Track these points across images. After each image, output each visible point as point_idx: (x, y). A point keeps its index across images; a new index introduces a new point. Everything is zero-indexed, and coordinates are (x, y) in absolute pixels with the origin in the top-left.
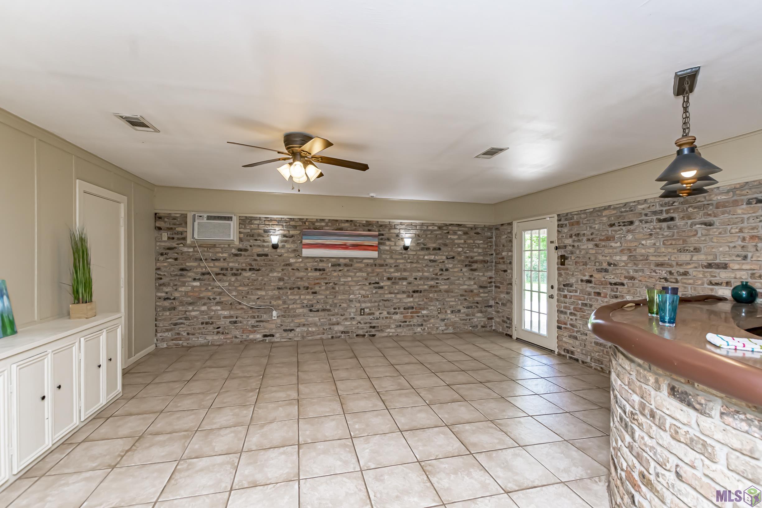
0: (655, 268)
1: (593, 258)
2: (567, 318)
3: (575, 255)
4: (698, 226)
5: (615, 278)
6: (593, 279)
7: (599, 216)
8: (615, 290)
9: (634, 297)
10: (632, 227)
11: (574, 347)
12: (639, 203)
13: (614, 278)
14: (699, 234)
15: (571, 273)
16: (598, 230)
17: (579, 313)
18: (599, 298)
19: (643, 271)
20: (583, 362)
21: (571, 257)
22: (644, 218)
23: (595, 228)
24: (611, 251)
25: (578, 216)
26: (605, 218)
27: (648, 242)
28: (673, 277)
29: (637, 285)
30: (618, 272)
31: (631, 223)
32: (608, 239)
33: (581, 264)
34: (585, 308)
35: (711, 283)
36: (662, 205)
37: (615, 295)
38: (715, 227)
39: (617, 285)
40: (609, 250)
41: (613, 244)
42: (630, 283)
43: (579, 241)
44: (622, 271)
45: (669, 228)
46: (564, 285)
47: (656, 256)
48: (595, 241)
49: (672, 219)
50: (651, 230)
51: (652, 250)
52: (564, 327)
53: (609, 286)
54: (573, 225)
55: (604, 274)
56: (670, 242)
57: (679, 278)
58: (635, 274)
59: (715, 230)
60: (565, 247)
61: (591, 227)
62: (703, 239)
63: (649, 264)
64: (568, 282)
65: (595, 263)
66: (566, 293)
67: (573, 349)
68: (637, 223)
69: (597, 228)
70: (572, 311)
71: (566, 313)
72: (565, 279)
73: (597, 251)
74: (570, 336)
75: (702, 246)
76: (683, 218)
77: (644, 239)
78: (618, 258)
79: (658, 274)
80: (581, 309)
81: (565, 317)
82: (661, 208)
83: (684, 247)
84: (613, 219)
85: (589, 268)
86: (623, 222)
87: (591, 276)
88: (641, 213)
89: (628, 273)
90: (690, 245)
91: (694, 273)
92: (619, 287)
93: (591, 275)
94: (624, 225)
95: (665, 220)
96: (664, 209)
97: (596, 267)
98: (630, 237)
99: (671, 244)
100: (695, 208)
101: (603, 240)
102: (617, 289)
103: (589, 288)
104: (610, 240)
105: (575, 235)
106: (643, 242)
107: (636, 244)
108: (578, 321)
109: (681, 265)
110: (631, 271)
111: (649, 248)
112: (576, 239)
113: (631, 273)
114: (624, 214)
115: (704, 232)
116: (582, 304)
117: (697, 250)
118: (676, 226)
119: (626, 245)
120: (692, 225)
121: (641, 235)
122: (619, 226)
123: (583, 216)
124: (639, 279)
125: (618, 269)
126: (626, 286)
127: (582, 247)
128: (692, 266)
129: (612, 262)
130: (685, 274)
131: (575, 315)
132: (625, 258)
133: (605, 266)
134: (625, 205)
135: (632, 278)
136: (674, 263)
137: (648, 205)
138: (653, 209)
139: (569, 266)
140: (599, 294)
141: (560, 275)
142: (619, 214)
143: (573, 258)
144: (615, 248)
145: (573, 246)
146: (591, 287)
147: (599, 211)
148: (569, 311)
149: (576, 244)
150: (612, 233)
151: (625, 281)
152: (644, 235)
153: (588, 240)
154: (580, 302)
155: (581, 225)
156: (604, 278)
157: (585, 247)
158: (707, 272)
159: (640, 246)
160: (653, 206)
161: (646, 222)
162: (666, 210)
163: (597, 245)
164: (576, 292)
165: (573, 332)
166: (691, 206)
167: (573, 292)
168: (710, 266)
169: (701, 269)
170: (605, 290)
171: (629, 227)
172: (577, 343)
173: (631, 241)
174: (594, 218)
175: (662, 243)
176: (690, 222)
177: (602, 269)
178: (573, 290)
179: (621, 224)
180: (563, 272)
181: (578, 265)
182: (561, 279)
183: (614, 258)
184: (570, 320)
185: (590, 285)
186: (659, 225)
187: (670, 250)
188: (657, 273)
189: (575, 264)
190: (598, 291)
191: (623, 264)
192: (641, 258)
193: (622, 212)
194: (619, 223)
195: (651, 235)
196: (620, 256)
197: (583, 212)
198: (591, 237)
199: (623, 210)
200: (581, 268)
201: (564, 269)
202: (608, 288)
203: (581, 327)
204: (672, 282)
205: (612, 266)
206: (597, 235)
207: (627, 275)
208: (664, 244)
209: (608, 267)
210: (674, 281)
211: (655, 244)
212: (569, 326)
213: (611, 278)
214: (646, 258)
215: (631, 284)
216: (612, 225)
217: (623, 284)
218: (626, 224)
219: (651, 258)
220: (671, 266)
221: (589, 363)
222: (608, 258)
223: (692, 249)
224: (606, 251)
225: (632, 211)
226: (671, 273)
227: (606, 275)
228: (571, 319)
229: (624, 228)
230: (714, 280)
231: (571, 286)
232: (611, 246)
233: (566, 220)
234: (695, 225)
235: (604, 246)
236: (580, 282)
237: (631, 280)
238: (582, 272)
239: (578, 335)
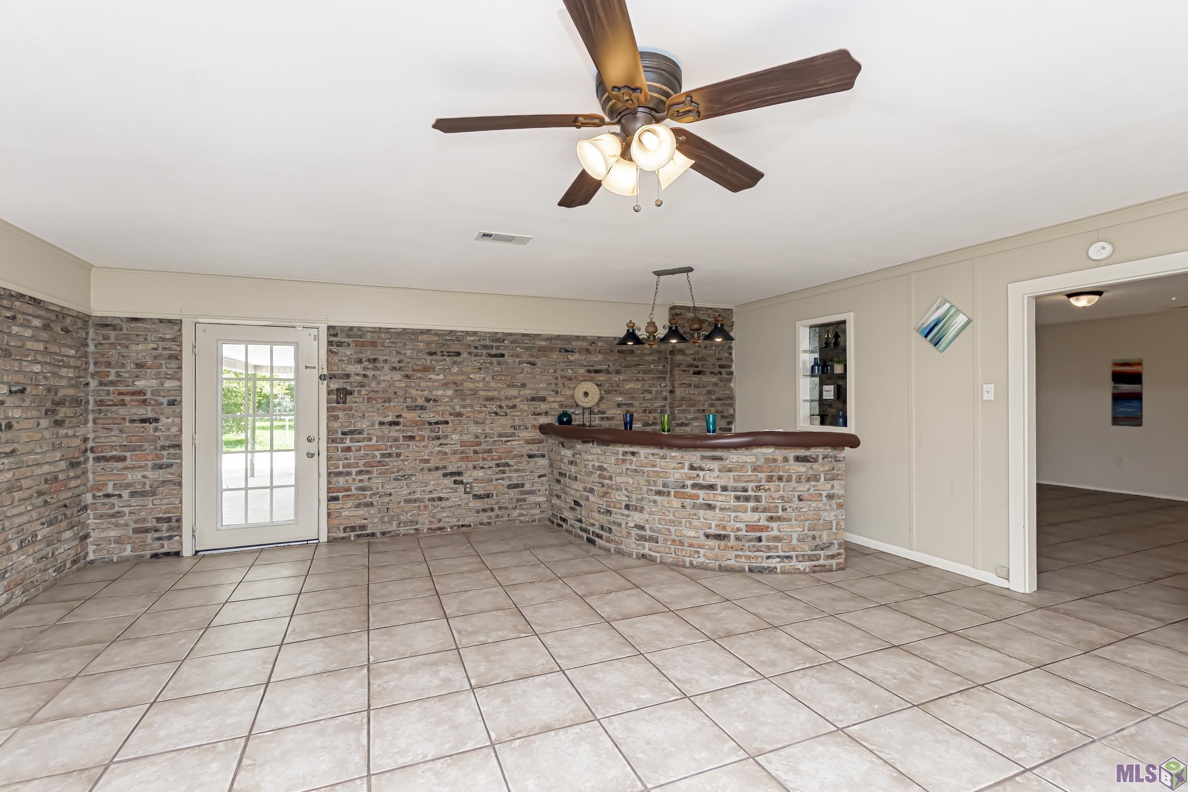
0: (485, 403)
1: (400, 393)
2: (350, 481)
3: (367, 388)
4: (525, 365)
5: (437, 416)
6: (401, 420)
7: (411, 339)
8: (437, 430)
9: (461, 435)
10: (458, 359)
11: (366, 519)
12: (467, 333)
13: (434, 417)
14: (525, 372)
15: (361, 415)
16: (410, 357)
17: (375, 468)
18: (411, 443)
19: (472, 406)
20: (383, 534)
21: (359, 391)
22: (473, 350)
23: (405, 354)
24: (430, 384)
25: (374, 335)
26: (422, 344)
27: (477, 376)
28: (502, 410)
29: (465, 422)
30: (440, 408)
31: (458, 354)
32: (426, 369)
33: (380, 401)
34: (387, 460)
35: (534, 414)
36: (492, 341)
37: (437, 436)
38: (537, 366)
39: (439, 424)
40: (427, 383)
41: (433, 376)
42: (457, 420)
43: (376, 369)
44: (446, 408)
45: (499, 364)
46: (343, 433)
47: (485, 390)
48: (404, 371)
49: (503, 356)
50: (481, 364)
51: (481, 385)
52: (343, 496)
53: (427, 426)
54: (363, 346)
55: (419, 412)
56: (499, 378)
57: (508, 411)
58: (462, 409)
59: (538, 369)
60: (348, 376)
61: (398, 353)
62: (528, 376)
63: (479, 398)
64: (352, 428)
65: (405, 399)
66: (348, 443)
67: (365, 521)
68: (465, 355)
69: (408, 354)
70: (363, 468)
71: (349, 474)
72: (347, 424)
73: (408, 384)
74: (358, 506)
75: (527, 382)
76: (512, 356)
77: (472, 373)
78: (440, 392)
79: (489, 409)
80: (380, 462)
81: (347, 481)
82: (491, 344)
83: (513, 382)
84: (433, 346)
85: (395, 406)
86: (448, 352)
87: (399, 416)
88: (470, 345)
89: (453, 408)
90: (517, 381)
91: (521, 406)
92: (441, 426)
93: (398, 414)
94: (449, 356)
95: (495, 356)
96: (495, 344)
97: (405, 405)
98: (455, 369)
99: (501, 380)
100: (522, 348)
101: (418, 371)
102: (439, 428)
103: (394, 432)
104: (428, 371)
105: (369, 360)
106: (471, 376)
107: (463, 377)
108: (374, 481)
109: (510, 399)
110: (458, 407)
111: (478, 382)
112: (369, 366)
113: (458, 410)
114: (449, 343)
115: (529, 370)
116: (383, 455)
117: (523, 385)
118: (506, 363)
119: (451, 378)
120: (520, 363)
121: (470, 368)
122: (443, 355)
123: (383, 335)
124: (468, 415)
125: (440, 405)
126: (450, 424)
127: (382, 378)
128: (519, 400)
129: (432, 398)
130: (514, 407)
131: (368, 472)
132: (450, 393)
133: (420, 402)
134: (450, 333)
135: (460, 415)
136: (503, 397)
137: (479, 338)
138: (483, 343)
139: (354, 405)
140: (412, 438)
141: (332, 417)
142: (441, 341)
143: (363, 392)
144: (437, 381)
145: (365, 376)
146: (397, 431)
147: (412, 334)
148: (354, 471)
149: (370, 373)
150: (431, 363)
151: (450, 419)
152: (473, 369)
153: (394, 369)
154: (377, 453)
155: (379, 348)
156: (420, 417)
157: (388, 378)
158: (531, 404)
159: (468, 380)
160: (484, 339)
161: (476, 356)
162: (496, 347)
163: (407, 376)
164: (370, 439)
165: (365, 498)
166: (519, 347)
167: (364, 441)
168: (533, 399)
169: (526, 402)
170: (422, 431)
171: (455, 358)
172: (373, 511)
173: (457, 374)
174: (403, 341)
175: (490, 378)
176: (518, 360)
177: (416, 406)
178: (364, 439)
179: (445, 353)
180: (341, 414)
181: (374, 402)
182: (336, 425)
183: (435, 393)
184: (357, 481)
185: (397, 428)
186: (489, 360)
187: (500, 385)
188: (487, 408)
189: (368, 402)
190: (410, 434)
191: (447, 399)
192: (470, 393)
193: (446, 340)
194: (442, 352)
195: (480, 369)
196: (443, 390)
197: (383, 331)
198: (398, 365)
199: (448, 338)
200: (379, 406)
201: (344, 410)
202: (425, 428)
203: (380, 486)
204: (501, 416)
205: (432, 402)
206: (408, 363)
207: (453, 411)
208: (493, 378)
209: (426, 404)
210: (504, 414)
211: (484, 378)
212: (354, 492)
213: (429, 416)
214: (474, 392)
215: (458, 422)
216: (431, 354)
217: (447, 423)
218: (451, 354)
219: (481, 393)
220: (500, 400)
221: (394, 530)
222: (426, 393)
223: (519, 384)
224: (423, 384)
225: (459, 341)
226: (501, 407)
227: (422, 413)
228: (360, 481)
229: (448, 359)
230: (537, 411)
231: (360, 433)
232: (430, 379)
233: (348, 336)
234: (523, 363)
235: (420, 378)
236: (377, 426)
237: (457, 417)
238: (380, 411)
239: (375, 500)
